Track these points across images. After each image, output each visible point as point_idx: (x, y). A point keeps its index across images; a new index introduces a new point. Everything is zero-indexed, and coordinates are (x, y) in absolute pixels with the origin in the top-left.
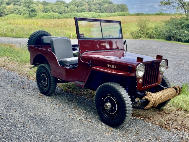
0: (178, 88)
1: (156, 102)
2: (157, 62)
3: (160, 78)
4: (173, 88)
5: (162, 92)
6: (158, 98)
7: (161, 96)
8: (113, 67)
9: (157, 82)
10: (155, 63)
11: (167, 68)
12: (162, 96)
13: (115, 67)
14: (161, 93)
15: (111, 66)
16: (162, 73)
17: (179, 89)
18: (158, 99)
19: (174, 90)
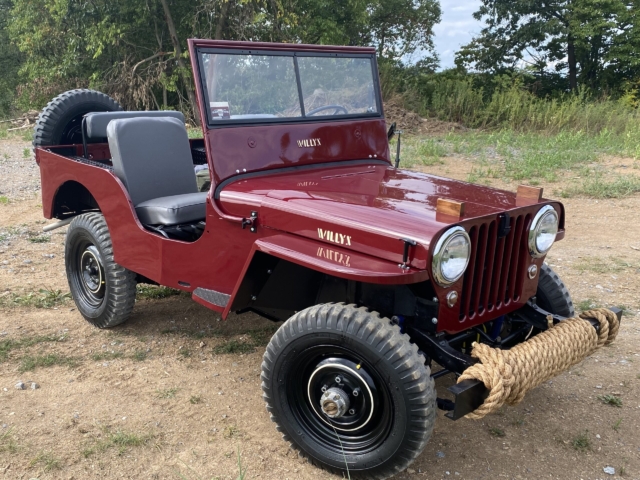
0: (602, 318)
1: (518, 388)
2: (520, 217)
3: (532, 278)
4: (584, 322)
5: (540, 344)
6: (523, 370)
7: (536, 360)
8: (339, 239)
9: (518, 292)
10: (512, 219)
11: (559, 238)
12: (540, 363)
13: (346, 241)
14: (537, 347)
15: (330, 236)
16: (539, 255)
17: (607, 324)
18: (527, 374)
19: (590, 326)
